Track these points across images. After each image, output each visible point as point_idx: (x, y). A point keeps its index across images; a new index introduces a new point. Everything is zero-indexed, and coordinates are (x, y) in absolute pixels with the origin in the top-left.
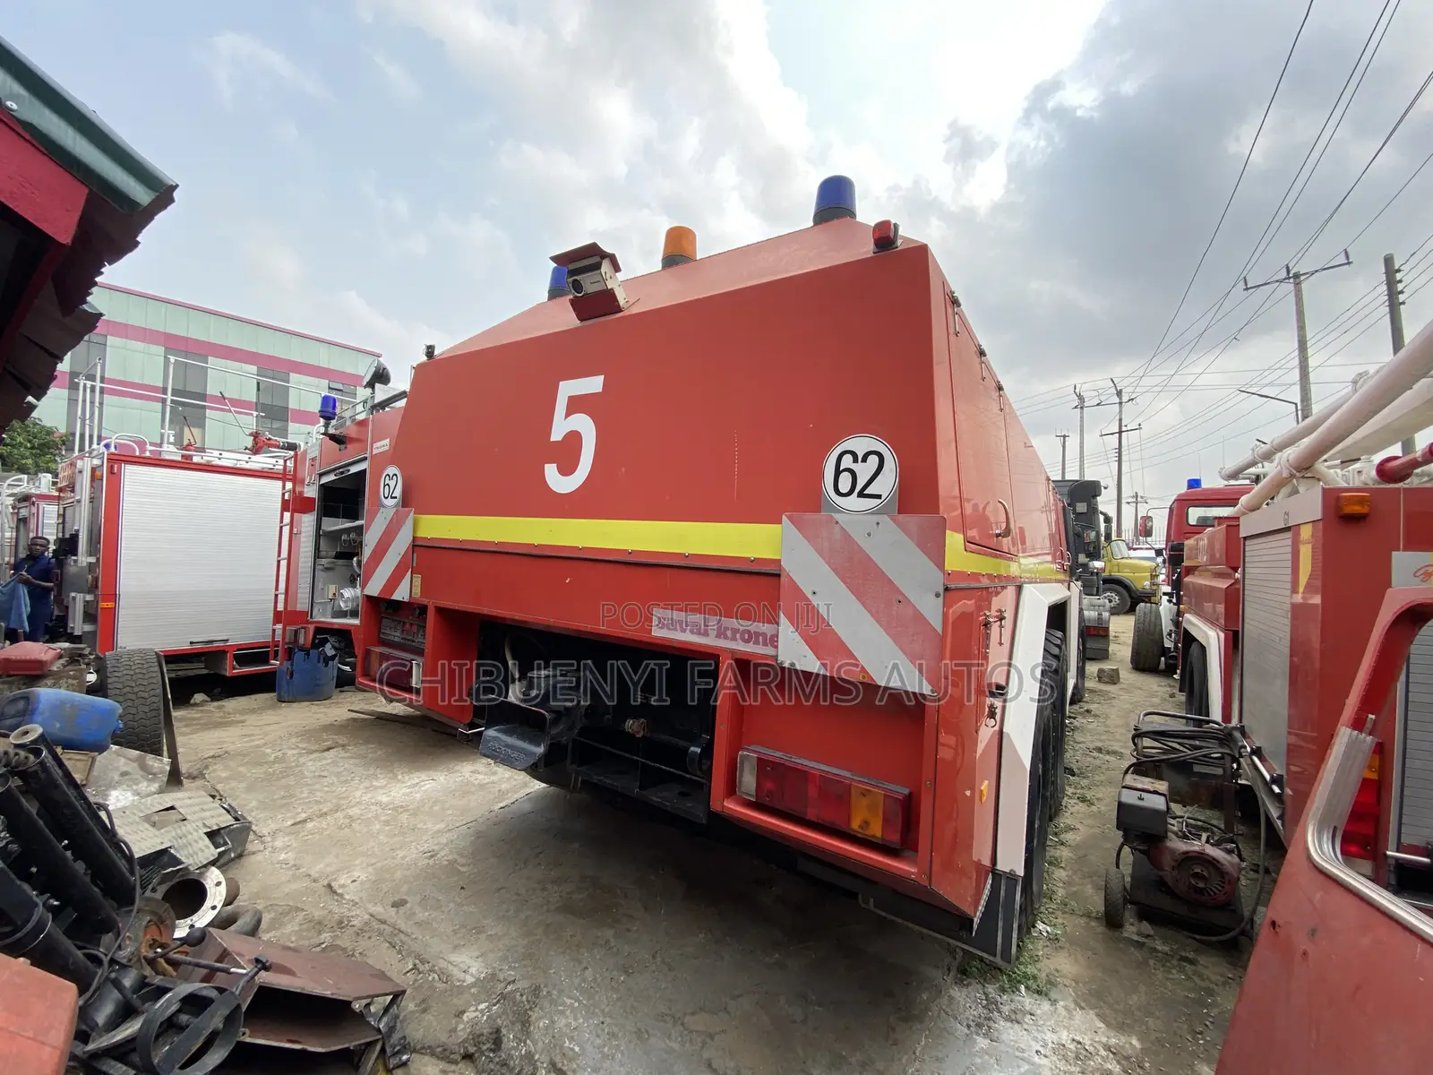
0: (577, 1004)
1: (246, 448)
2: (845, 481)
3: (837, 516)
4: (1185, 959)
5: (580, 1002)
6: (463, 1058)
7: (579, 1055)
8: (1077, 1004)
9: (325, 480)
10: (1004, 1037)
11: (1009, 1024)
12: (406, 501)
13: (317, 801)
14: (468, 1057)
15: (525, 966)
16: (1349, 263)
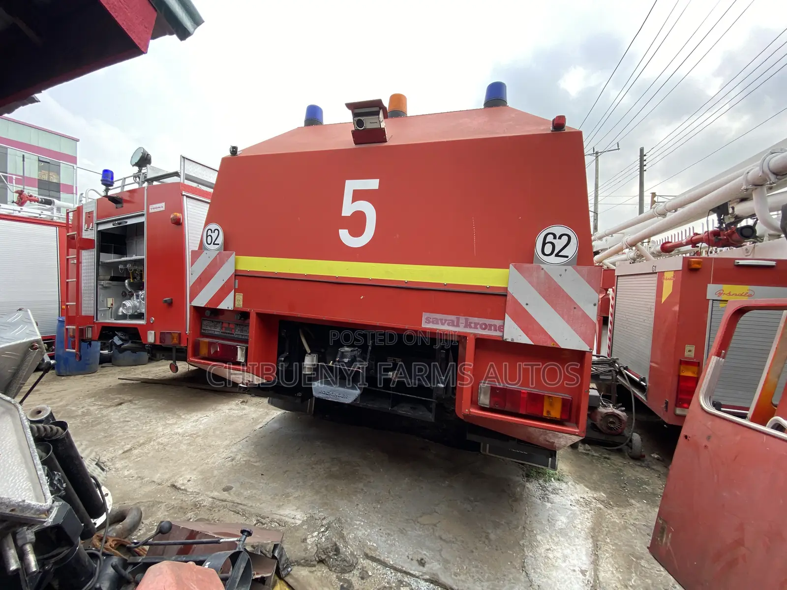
0: (362, 523)
1: (13, 202)
2: (548, 249)
3: (542, 266)
4: (605, 458)
5: (364, 522)
6: (318, 562)
7: (377, 548)
8: (575, 482)
9: (101, 228)
10: (555, 501)
11: (554, 495)
12: (226, 246)
13: (132, 437)
14: (321, 561)
15: (327, 509)
16: (618, 149)
